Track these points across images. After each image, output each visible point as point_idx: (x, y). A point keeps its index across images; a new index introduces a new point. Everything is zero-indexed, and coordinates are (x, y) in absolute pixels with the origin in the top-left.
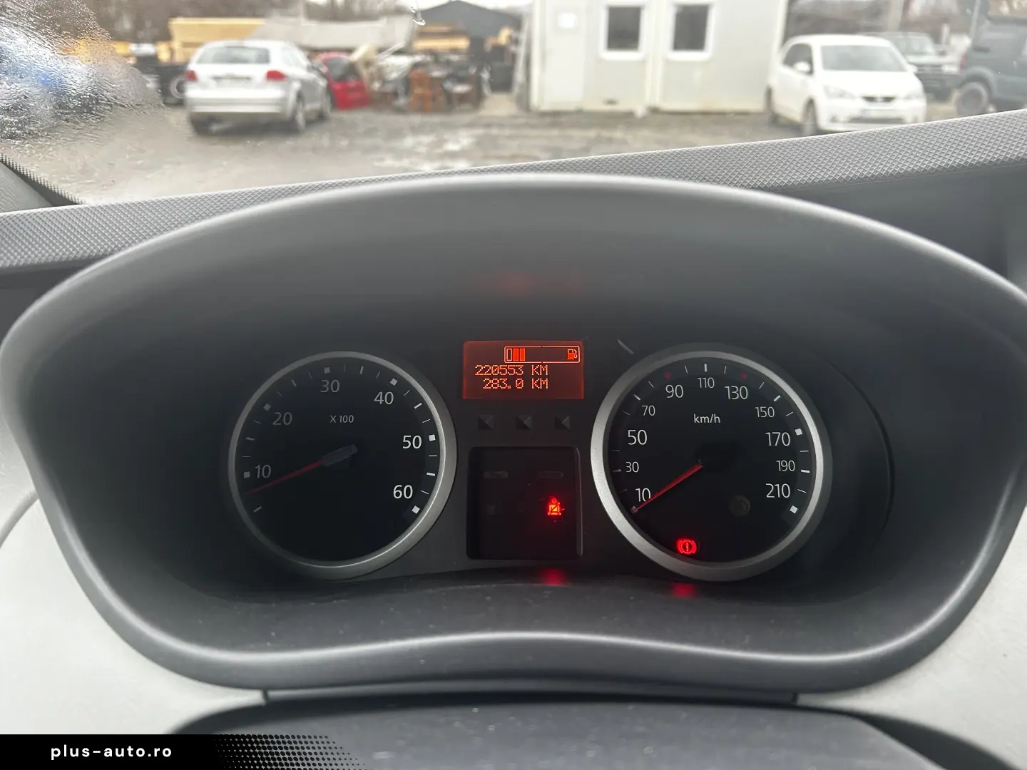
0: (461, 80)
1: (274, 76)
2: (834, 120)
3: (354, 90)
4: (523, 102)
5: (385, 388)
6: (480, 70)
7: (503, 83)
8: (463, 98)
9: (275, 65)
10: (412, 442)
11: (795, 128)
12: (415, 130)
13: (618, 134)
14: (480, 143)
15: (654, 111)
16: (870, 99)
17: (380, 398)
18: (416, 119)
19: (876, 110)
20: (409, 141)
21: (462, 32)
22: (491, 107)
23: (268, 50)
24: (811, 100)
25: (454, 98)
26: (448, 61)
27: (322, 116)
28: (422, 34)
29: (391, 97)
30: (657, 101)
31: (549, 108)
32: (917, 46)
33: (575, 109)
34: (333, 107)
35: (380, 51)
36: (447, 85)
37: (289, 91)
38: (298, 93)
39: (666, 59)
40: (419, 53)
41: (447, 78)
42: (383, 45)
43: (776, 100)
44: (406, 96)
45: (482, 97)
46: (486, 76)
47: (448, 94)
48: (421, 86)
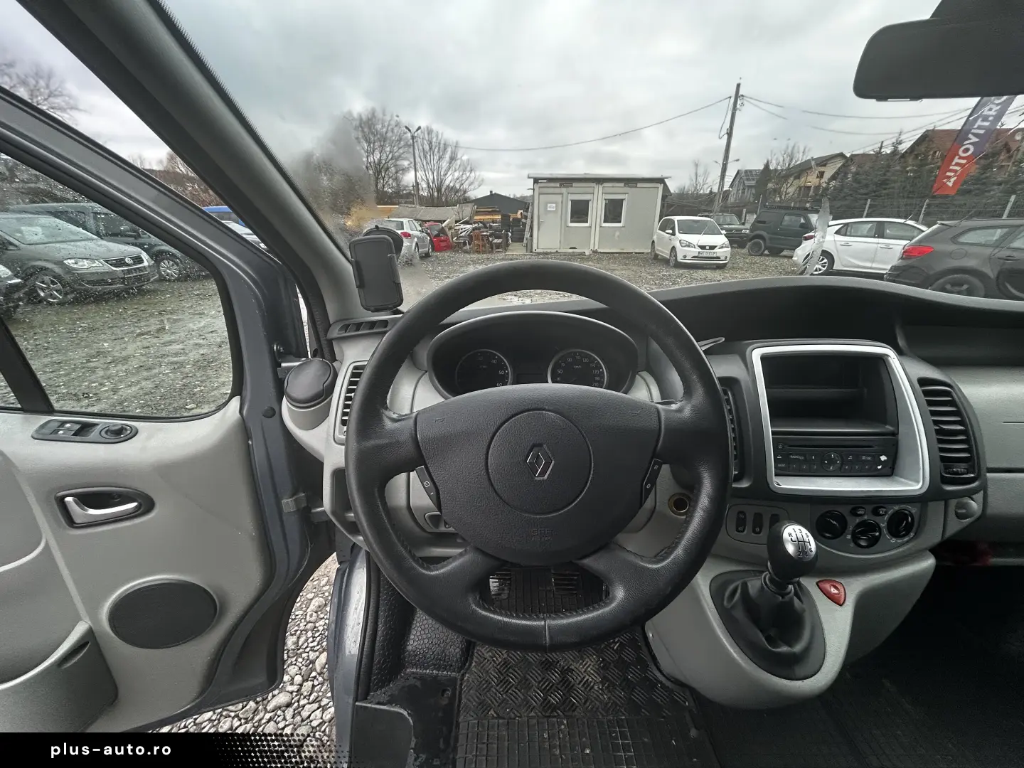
0: (498, 237)
2: (685, 257)
3: (443, 241)
4: (529, 248)
5: (495, 359)
6: (507, 231)
7: (519, 239)
8: (498, 246)
10: (501, 373)
11: (666, 262)
15: (595, 252)
16: (703, 247)
17: (493, 361)
18: (475, 256)
19: (705, 253)
21: (498, 212)
22: (513, 251)
23: (402, 223)
24: (674, 248)
25: (494, 245)
26: (491, 227)
27: (427, 255)
28: (477, 213)
29: (462, 245)
30: (596, 247)
31: (542, 251)
32: (728, 220)
33: (555, 251)
34: (432, 251)
35: (457, 222)
36: (491, 239)
37: (412, 243)
38: (417, 244)
39: (601, 227)
40: (475, 223)
41: (491, 236)
42: (458, 218)
43: (657, 247)
44: (470, 245)
45: (508, 245)
46: (510, 234)
47: (491, 244)
48: (477, 239)
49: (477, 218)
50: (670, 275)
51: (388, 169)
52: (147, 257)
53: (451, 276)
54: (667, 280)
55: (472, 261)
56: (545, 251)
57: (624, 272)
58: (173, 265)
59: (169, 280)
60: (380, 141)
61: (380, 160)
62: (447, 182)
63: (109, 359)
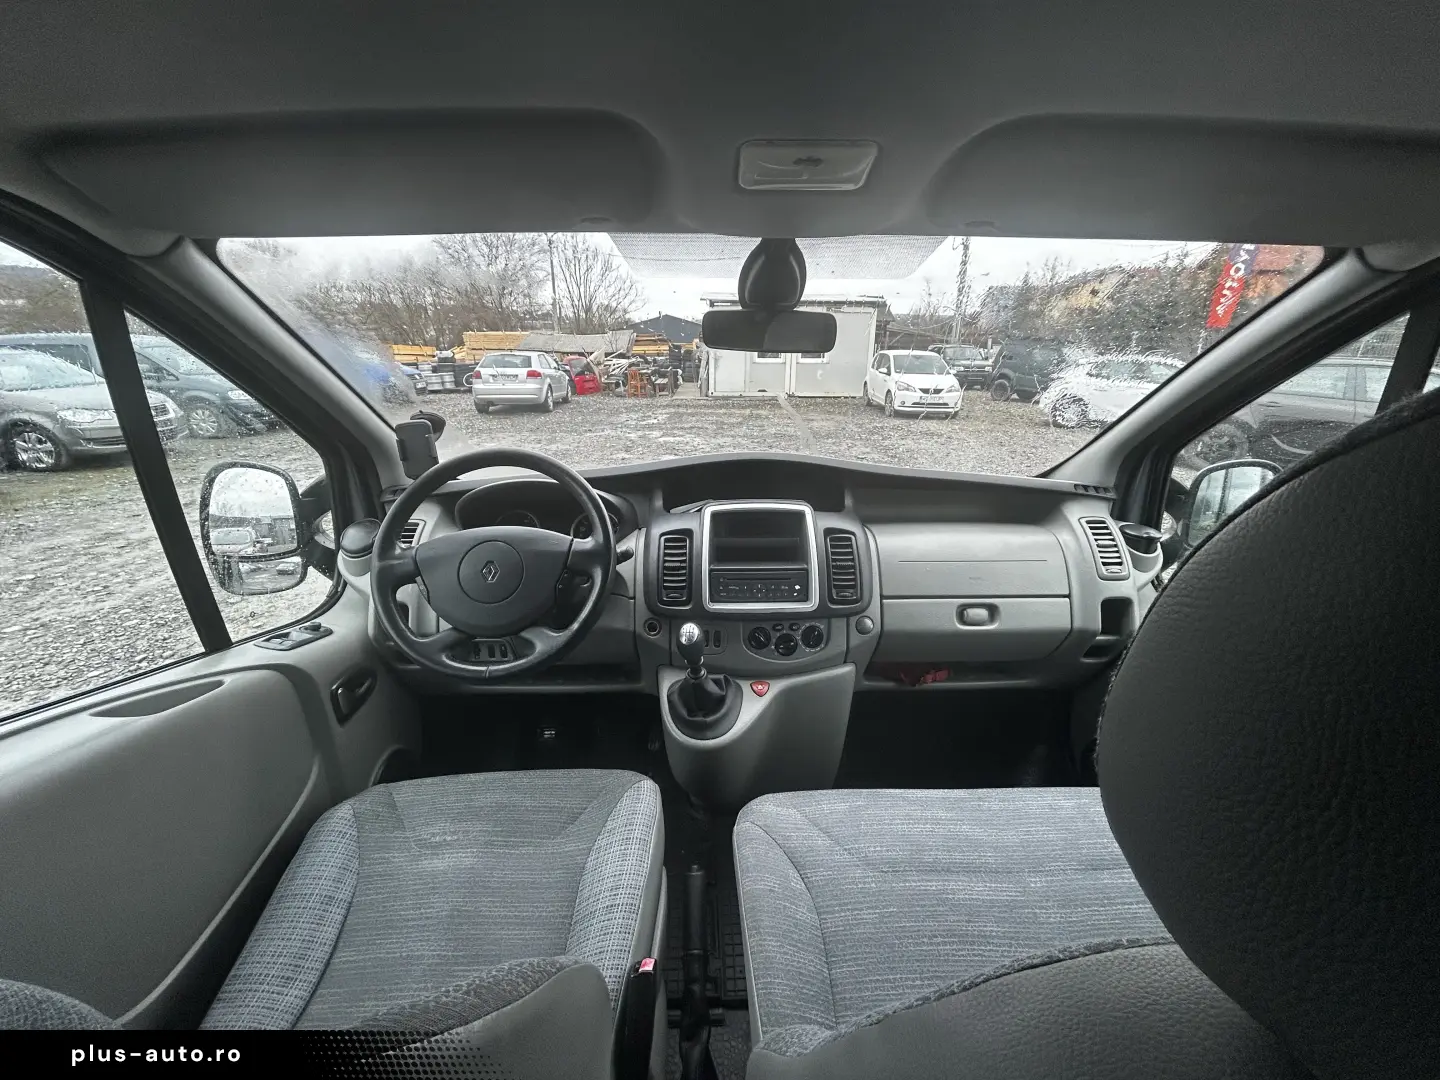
0: (663, 376)
1: (533, 375)
2: (903, 403)
3: (588, 381)
4: (704, 390)
7: (691, 378)
8: (663, 388)
9: (535, 367)
11: (881, 409)
12: (628, 410)
13: (763, 412)
14: (671, 417)
15: (791, 396)
16: (926, 391)
18: (631, 401)
19: (930, 398)
20: (624, 417)
21: (665, 341)
22: (682, 393)
23: (529, 358)
24: (889, 391)
25: (657, 387)
26: (655, 361)
27: (565, 400)
28: (637, 342)
29: (613, 386)
30: (793, 390)
31: (721, 395)
32: (968, 353)
33: (738, 394)
34: (573, 394)
35: (607, 355)
36: (653, 379)
37: (542, 384)
38: (550, 385)
39: (797, 363)
40: (634, 356)
41: (654, 373)
42: (610, 351)
43: (870, 391)
44: (624, 385)
45: (677, 386)
46: (680, 372)
47: (654, 385)
48: (635, 379)
49: (638, 349)
50: (882, 428)
51: (515, 282)
52: (175, 406)
53: (593, 429)
54: (877, 433)
55: (626, 408)
56: (726, 394)
57: (824, 423)
58: (210, 416)
59: (203, 438)
60: (506, 246)
61: (505, 270)
62: (598, 301)
63: (122, 543)
